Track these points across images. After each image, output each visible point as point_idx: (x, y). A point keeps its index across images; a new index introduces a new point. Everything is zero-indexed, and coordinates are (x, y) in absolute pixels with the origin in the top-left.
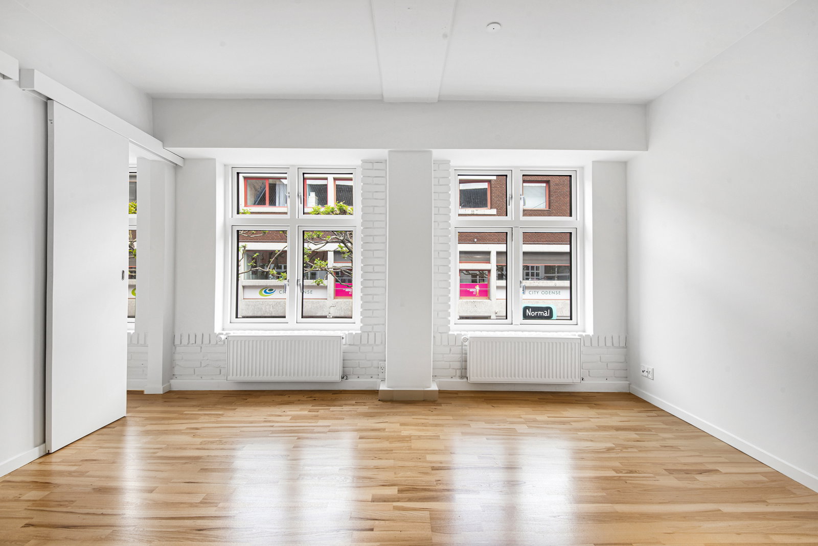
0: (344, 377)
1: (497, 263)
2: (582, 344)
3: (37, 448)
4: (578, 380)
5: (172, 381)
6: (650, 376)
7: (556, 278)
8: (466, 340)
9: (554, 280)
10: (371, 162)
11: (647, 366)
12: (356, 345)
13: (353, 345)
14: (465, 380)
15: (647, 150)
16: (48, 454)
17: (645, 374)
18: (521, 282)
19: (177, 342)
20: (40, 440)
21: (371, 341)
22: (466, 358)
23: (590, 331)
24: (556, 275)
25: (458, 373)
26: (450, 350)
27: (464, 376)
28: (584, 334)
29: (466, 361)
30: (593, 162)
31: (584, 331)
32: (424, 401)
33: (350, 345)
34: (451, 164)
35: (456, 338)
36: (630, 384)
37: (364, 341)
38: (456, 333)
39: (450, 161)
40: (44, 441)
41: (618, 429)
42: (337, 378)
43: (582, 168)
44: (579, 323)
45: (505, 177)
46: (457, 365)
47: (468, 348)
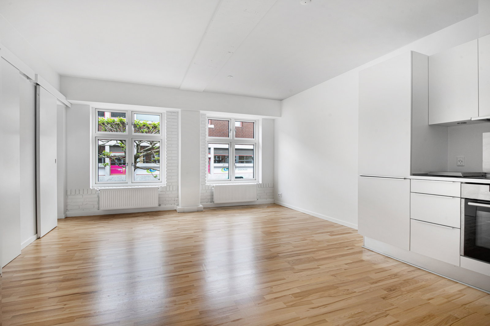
0: (160, 205)
1: (214, 154)
2: (258, 187)
3: (35, 235)
4: (256, 200)
5: (67, 212)
6: (281, 196)
7: (245, 162)
8: (213, 187)
9: (244, 163)
10: (171, 112)
11: (280, 193)
12: (164, 191)
13: (163, 191)
14: (213, 203)
15: (281, 116)
16: (39, 238)
17: (279, 195)
18: (234, 164)
19: (69, 193)
20: (35, 232)
21: (171, 189)
22: (213, 194)
23: (261, 182)
24: (245, 160)
25: (210, 200)
26: (206, 192)
27: (212, 201)
28: (258, 183)
29: (213, 196)
30: (262, 119)
31: (258, 182)
32: (197, 211)
33: (161, 191)
34: (207, 115)
35: (208, 186)
36: (274, 200)
37: (168, 189)
38: (208, 185)
39: (206, 114)
40: (37, 233)
41: (269, 212)
42: (156, 205)
43: (258, 120)
44: (256, 179)
45: (228, 122)
46: (209, 197)
47: (214, 190)
